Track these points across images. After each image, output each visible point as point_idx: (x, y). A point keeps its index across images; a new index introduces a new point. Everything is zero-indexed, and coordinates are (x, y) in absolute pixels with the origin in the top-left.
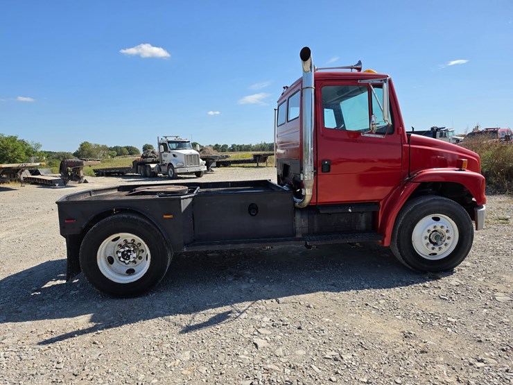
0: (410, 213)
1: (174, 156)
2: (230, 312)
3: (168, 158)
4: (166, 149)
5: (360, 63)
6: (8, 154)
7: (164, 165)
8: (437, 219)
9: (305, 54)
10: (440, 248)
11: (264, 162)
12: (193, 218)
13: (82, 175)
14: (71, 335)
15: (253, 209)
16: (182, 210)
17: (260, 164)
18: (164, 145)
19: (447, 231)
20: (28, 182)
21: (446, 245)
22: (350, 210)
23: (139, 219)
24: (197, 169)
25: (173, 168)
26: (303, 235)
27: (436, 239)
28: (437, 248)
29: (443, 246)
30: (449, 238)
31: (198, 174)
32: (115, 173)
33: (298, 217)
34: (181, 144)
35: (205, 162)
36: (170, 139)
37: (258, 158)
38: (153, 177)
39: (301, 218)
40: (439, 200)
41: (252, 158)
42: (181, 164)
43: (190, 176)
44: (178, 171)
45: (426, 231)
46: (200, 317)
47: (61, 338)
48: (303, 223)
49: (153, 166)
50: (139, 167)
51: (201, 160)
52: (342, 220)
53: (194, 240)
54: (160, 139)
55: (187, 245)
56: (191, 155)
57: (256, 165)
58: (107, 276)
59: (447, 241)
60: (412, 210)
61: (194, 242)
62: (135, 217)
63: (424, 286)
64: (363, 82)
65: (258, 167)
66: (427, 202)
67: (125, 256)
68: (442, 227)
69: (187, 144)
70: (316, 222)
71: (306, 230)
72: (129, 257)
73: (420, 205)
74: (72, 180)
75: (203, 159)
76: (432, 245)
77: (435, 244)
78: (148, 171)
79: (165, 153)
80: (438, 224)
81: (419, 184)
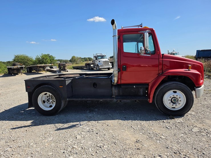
0: (162, 89)
1: (99, 61)
2: (77, 125)
3: (97, 62)
4: (96, 59)
5: (142, 24)
6: (44, 61)
7: (96, 65)
8: (175, 92)
9: (113, 22)
10: (176, 105)
12: (72, 88)
13: (66, 69)
14: (21, 127)
15: (95, 85)
16: (66, 85)
18: (96, 57)
19: (180, 98)
20: (48, 71)
21: (179, 104)
22: (134, 87)
23: (51, 87)
24: (108, 67)
25: (99, 67)
26: (116, 96)
27: (174, 101)
28: (175, 105)
29: (178, 104)
30: (180, 101)
31: (109, 69)
32: (80, 68)
33: (113, 88)
34: (102, 57)
35: (111, 64)
36: (98, 55)
38: (92, 70)
39: (115, 89)
40: (176, 84)
42: (102, 65)
43: (106, 70)
44: (100, 67)
45: (169, 97)
46: (66, 125)
47: (18, 128)
48: (115, 91)
49: (92, 65)
50: (87, 66)
51: (110, 63)
52: (132, 91)
53: (72, 96)
54: (94, 55)
55: (69, 98)
56: (105, 61)
58: (41, 107)
59: (179, 102)
61: (72, 97)
62: (50, 87)
63: (163, 122)
64: (140, 32)
66: (170, 84)
67: (48, 100)
68: (177, 96)
69: (105, 57)
70: (121, 91)
71: (117, 94)
72: (49, 101)
73: (166, 86)
74: (63, 70)
75: (111, 63)
76: (172, 104)
77: (174, 103)
78: (90, 68)
79: (96, 60)
80: (175, 95)
81: (165, 76)
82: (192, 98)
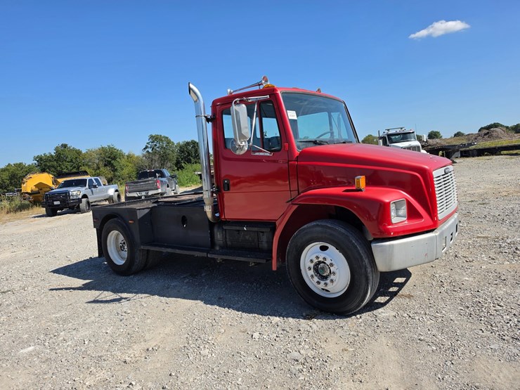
0: (295, 237)
4: (385, 143)
8: (323, 248)
12: (151, 225)
14: (61, 289)
16: (138, 219)
18: (383, 138)
19: (331, 265)
21: (332, 281)
22: (245, 229)
28: (323, 283)
29: (328, 282)
30: (334, 273)
34: (405, 136)
39: (218, 231)
40: (322, 226)
45: (309, 260)
52: (246, 237)
53: (153, 241)
55: (143, 244)
59: (332, 276)
60: (297, 235)
66: (310, 228)
68: (324, 258)
69: (411, 135)
71: (221, 243)
72: (124, 247)
73: (305, 229)
76: (317, 279)
80: (322, 255)
81: (296, 206)
82: (363, 270)
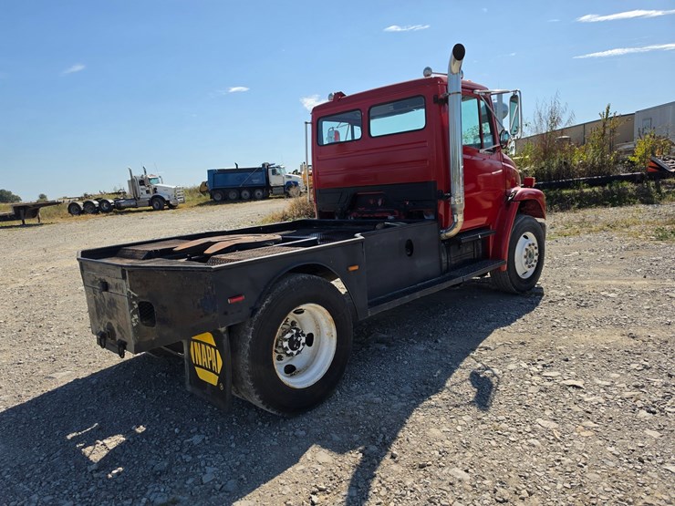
0: (513, 233)
8: (526, 237)
9: (459, 52)
10: (533, 266)
11: (34, 217)
17: (27, 222)
19: (535, 248)
21: (535, 262)
22: (480, 237)
30: (536, 254)
37: (22, 212)
41: (10, 211)
45: (524, 250)
55: (371, 305)
57: (20, 223)
59: (535, 258)
60: (515, 231)
65: (24, 225)
68: (533, 244)
73: (519, 224)
81: (519, 203)
